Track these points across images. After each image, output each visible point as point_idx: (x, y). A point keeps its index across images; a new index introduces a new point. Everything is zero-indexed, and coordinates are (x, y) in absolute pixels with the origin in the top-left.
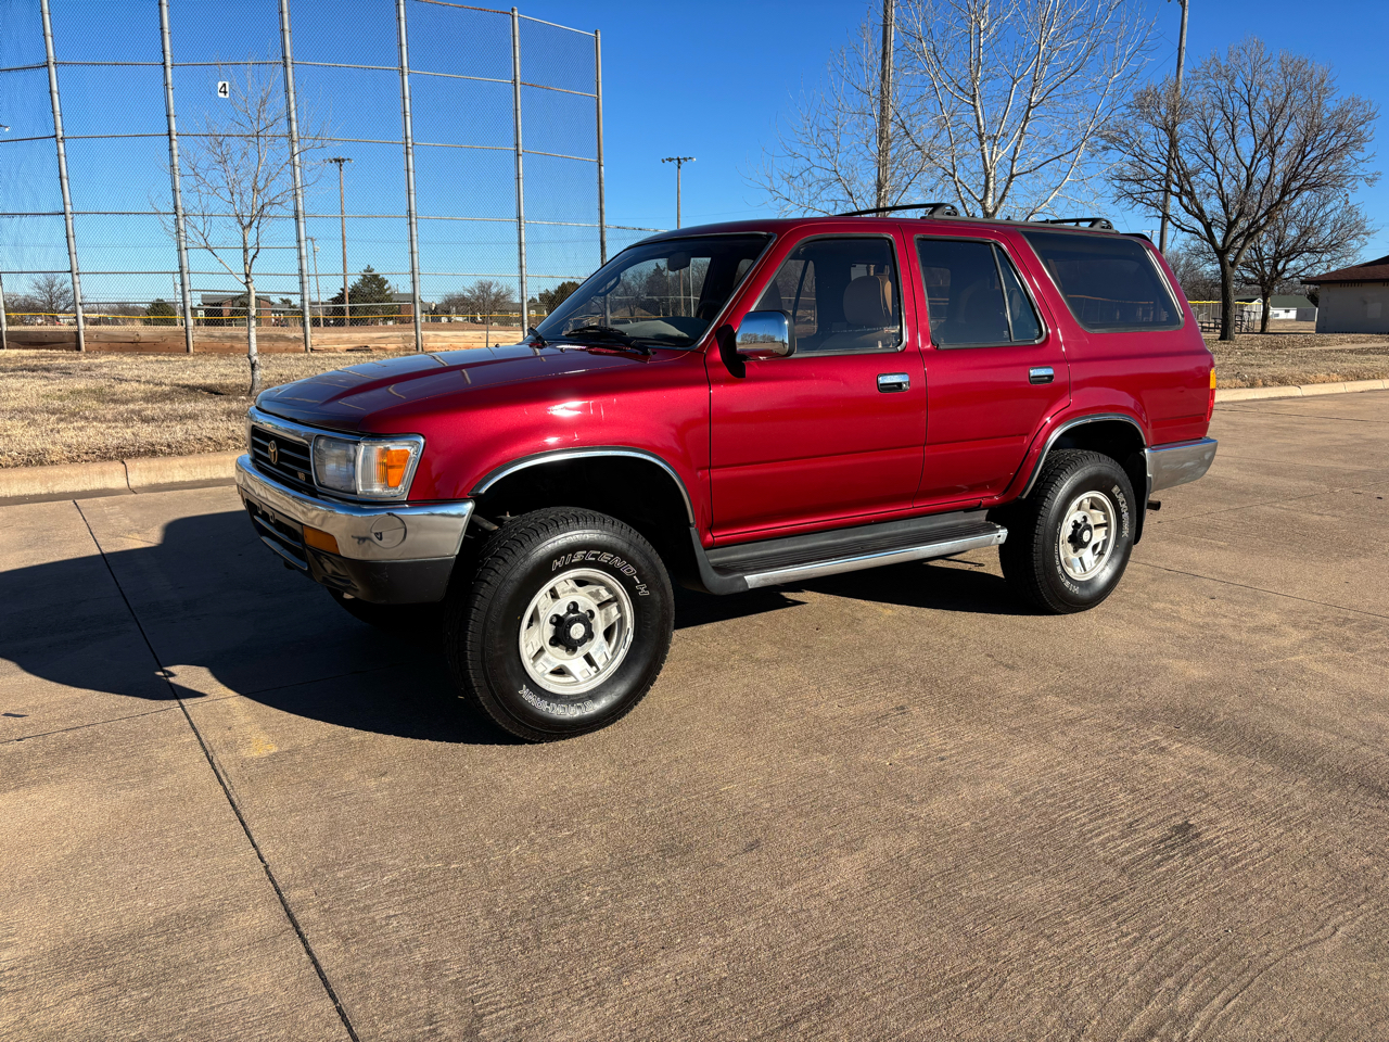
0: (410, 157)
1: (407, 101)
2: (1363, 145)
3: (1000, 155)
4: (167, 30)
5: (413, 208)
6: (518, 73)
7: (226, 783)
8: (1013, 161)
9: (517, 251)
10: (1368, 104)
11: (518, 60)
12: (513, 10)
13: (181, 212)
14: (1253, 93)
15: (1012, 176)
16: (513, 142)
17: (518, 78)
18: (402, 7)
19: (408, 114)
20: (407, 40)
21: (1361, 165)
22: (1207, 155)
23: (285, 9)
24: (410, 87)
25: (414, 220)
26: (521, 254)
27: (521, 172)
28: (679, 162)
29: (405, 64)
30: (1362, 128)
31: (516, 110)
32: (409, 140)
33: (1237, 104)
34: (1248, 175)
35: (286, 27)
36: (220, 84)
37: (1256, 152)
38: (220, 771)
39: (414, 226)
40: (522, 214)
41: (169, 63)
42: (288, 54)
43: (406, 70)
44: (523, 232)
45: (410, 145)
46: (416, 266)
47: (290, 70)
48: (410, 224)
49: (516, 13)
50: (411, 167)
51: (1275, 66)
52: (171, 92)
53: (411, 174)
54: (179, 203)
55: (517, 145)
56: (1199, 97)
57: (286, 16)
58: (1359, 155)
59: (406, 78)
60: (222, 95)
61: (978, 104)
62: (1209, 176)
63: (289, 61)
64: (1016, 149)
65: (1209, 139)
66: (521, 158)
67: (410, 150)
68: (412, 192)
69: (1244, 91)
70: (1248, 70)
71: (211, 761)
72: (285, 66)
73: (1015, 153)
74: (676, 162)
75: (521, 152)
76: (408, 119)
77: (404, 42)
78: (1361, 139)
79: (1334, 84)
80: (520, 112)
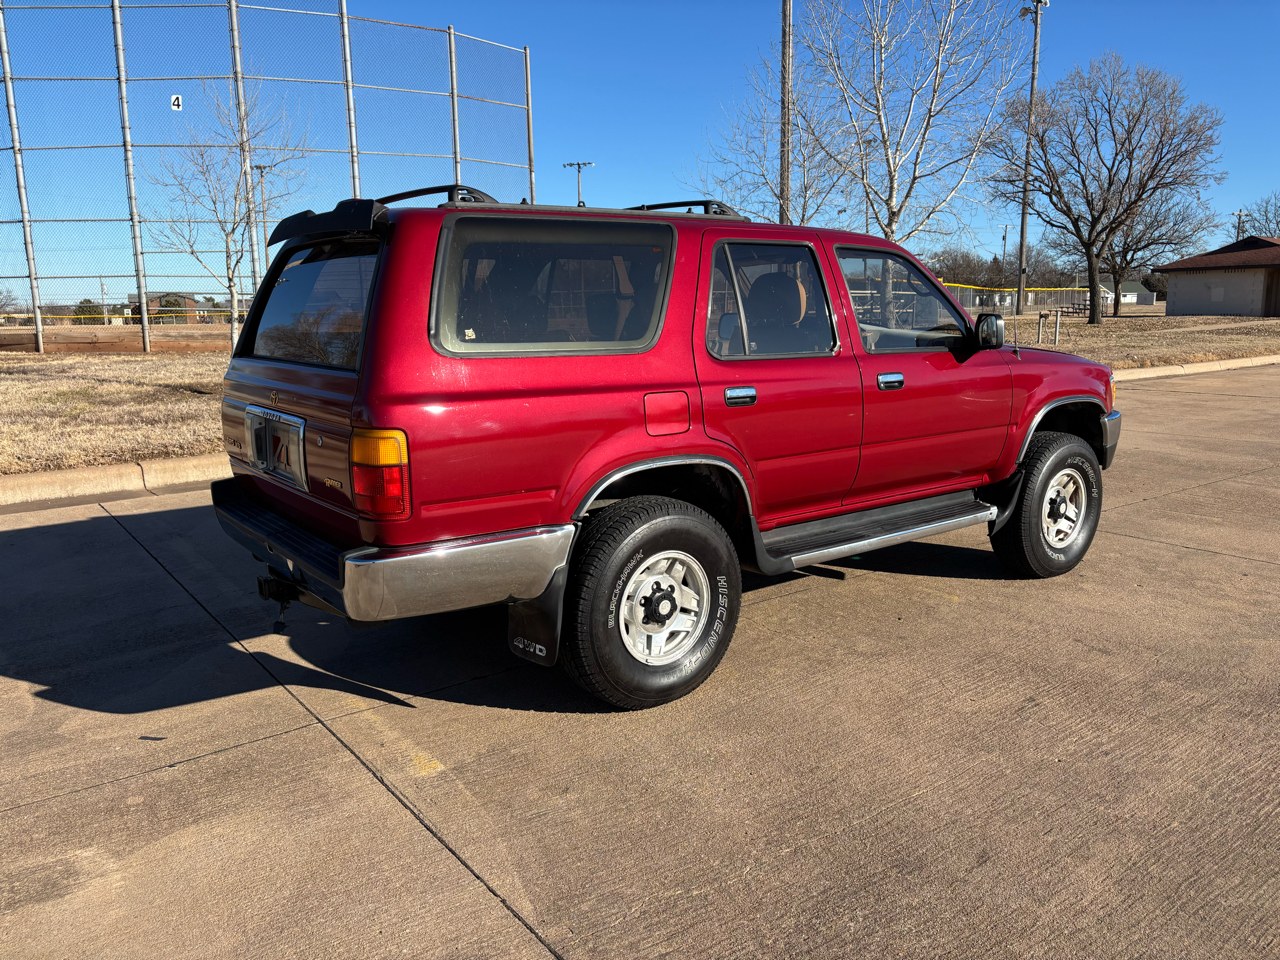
0: (356, 165)
1: (352, 113)
2: (1212, 147)
3: (904, 158)
4: (121, 47)
6: (455, 87)
7: (412, 807)
8: (915, 164)
10: (1214, 112)
11: (454, 75)
12: (449, 28)
13: (136, 219)
14: (1113, 102)
15: (915, 178)
16: (452, 150)
17: (455, 91)
18: (346, 26)
19: (353, 125)
20: (351, 56)
21: (1210, 166)
22: (1071, 158)
23: (235, 27)
24: (354, 100)
27: (459, 177)
28: (579, 167)
29: (350, 78)
30: (1209, 133)
31: (454, 120)
32: (355, 149)
33: (1099, 112)
34: (1110, 176)
35: (237, 44)
36: (174, 98)
37: (1117, 154)
38: (398, 793)
41: (123, 78)
42: (239, 69)
43: (350, 84)
45: (355, 154)
47: (240, 84)
49: (452, 31)
50: (357, 174)
51: (1132, 78)
52: (125, 105)
53: (357, 181)
54: (135, 211)
55: (455, 153)
56: (1068, 105)
57: (236, 33)
58: (1209, 157)
59: (351, 91)
60: (175, 108)
61: (881, 113)
62: (1074, 176)
63: (240, 76)
64: (918, 153)
65: (1073, 143)
66: (459, 165)
67: (355, 159)
69: (1105, 99)
70: (1108, 82)
71: (382, 782)
72: (236, 80)
73: (917, 158)
74: (577, 166)
75: (459, 160)
76: (353, 129)
77: (348, 57)
78: (1210, 141)
79: (1185, 94)
80: (457, 122)
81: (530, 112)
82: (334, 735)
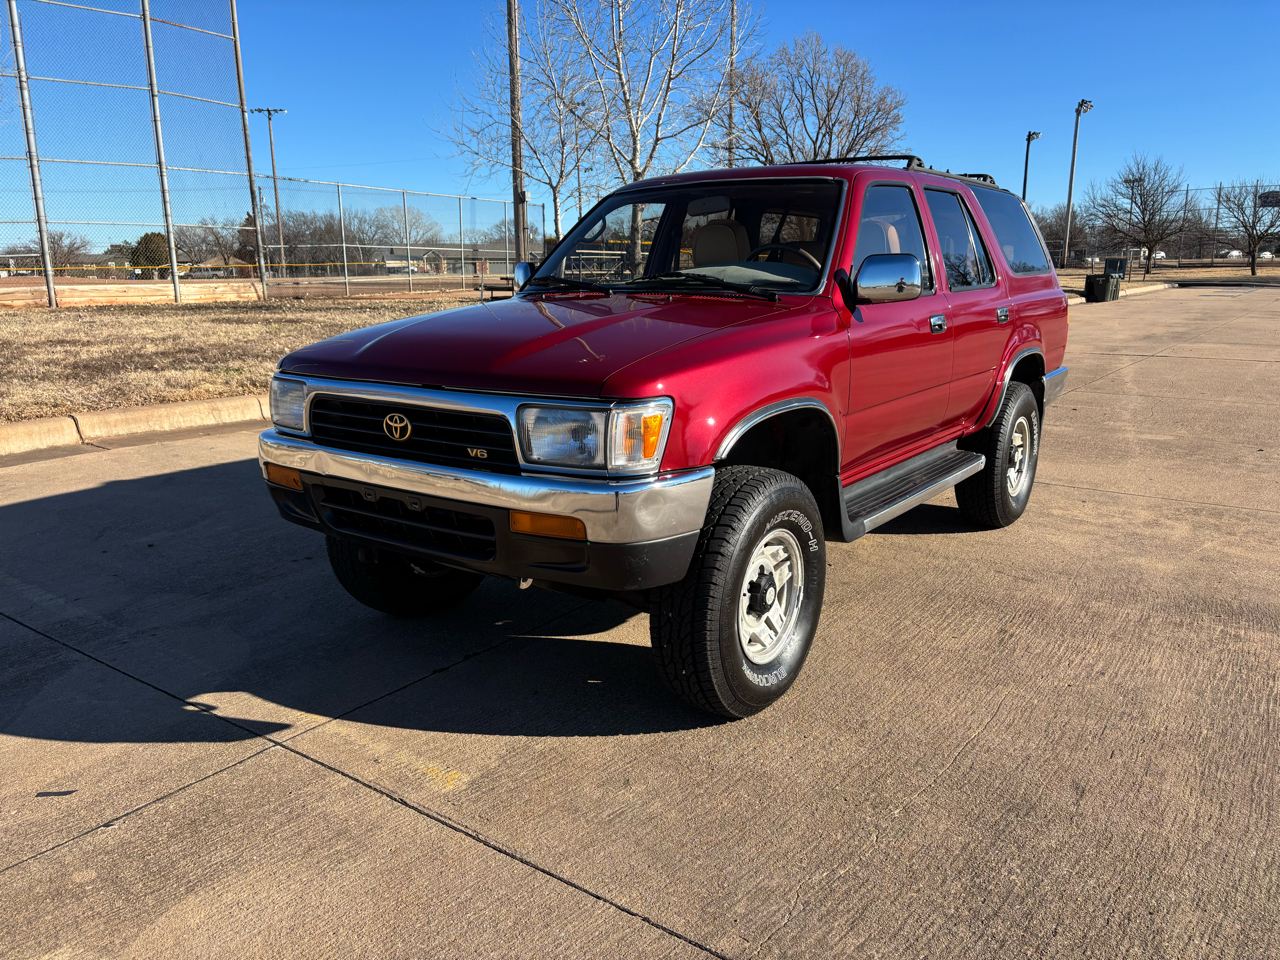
0: (26, 93)
1: (17, 30)
2: (898, 125)
3: (644, 120)
5: (33, 149)
6: (147, 8)
7: (463, 828)
8: (658, 126)
9: (161, 199)
10: (898, 93)
14: (814, 79)
15: (657, 140)
16: (147, 82)
17: (148, 13)
19: (19, 43)
21: (897, 142)
22: (779, 130)
24: (19, 15)
25: (35, 162)
26: (165, 202)
27: (158, 114)
28: (270, 114)
30: (895, 111)
31: (148, 47)
32: (23, 74)
33: (804, 89)
34: (815, 148)
37: (820, 128)
38: (435, 815)
39: (36, 169)
40: (163, 160)
44: (165, 179)
45: (24, 79)
46: (42, 213)
48: (32, 166)
50: (27, 103)
51: (829, 57)
53: (28, 111)
55: (151, 85)
56: (777, 80)
58: (896, 134)
61: (622, 73)
62: (782, 147)
64: (660, 115)
65: (782, 117)
66: (156, 99)
67: (25, 85)
68: (31, 131)
69: (808, 77)
70: (810, 59)
73: (659, 119)
74: (266, 113)
75: (156, 93)
78: (896, 119)
79: (872, 75)
80: (151, 50)
81: (238, 43)
82: (307, 757)
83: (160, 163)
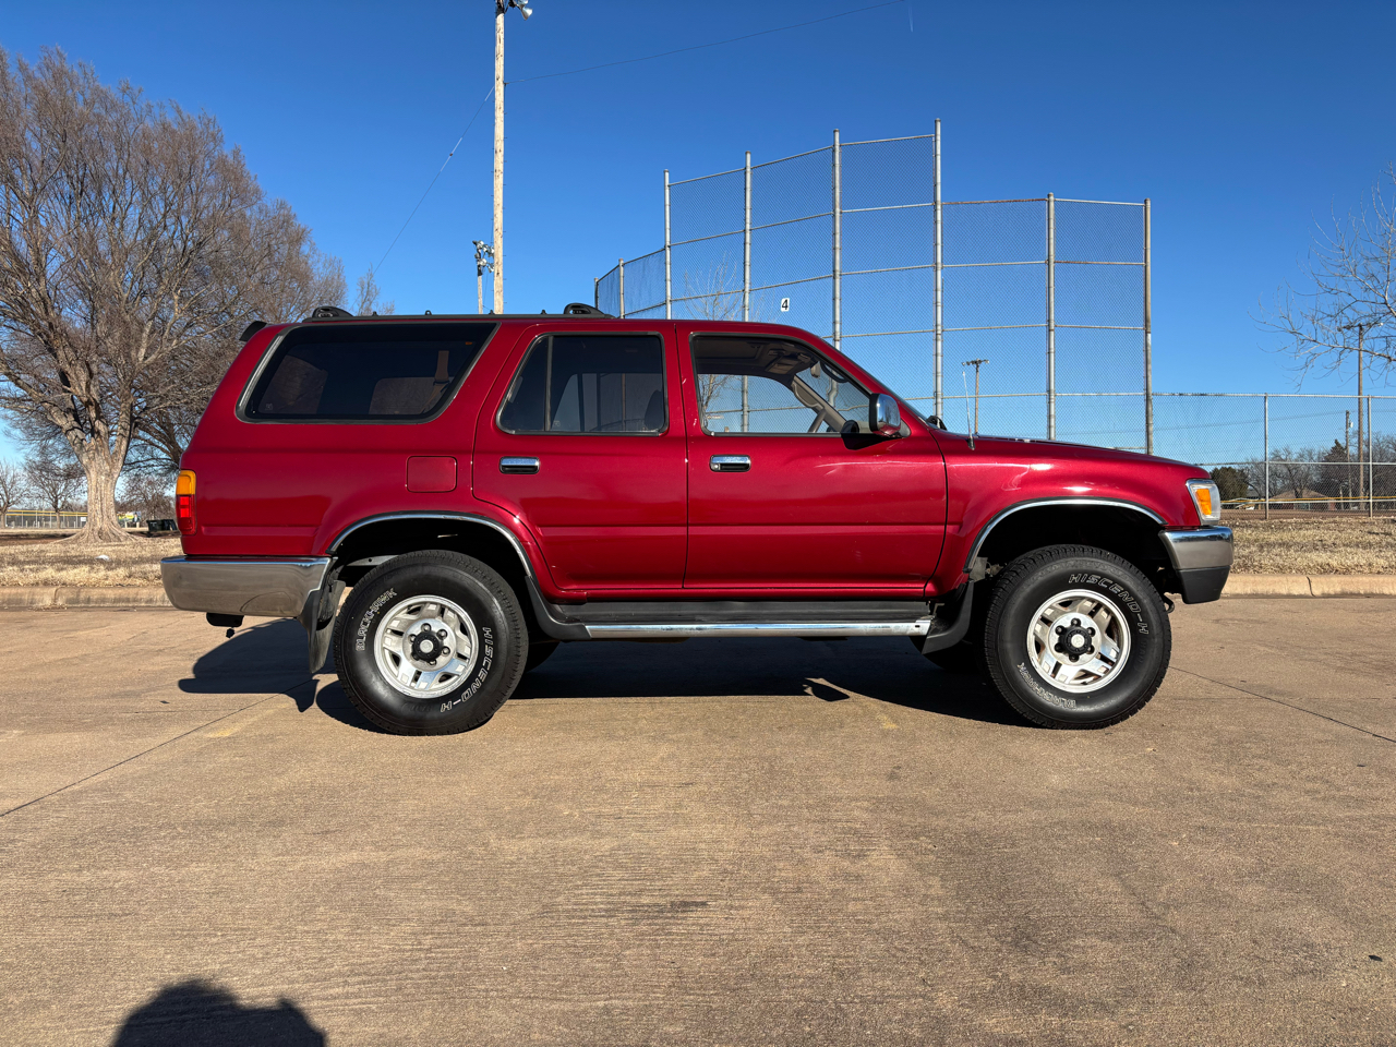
0: (939, 343)
1: (939, 293)
4: (748, 263)
5: (939, 389)
6: (1052, 253)
9: (1046, 424)
11: (1052, 241)
12: (1049, 196)
13: (746, 409)
16: (1045, 318)
17: (1052, 257)
18: (939, 212)
19: (939, 304)
20: (942, 239)
23: (838, 231)
24: (942, 280)
25: (939, 400)
26: (1050, 427)
27: (1052, 346)
28: (1361, 329)
29: (939, 260)
31: (1049, 287)
32: (939, 328)
35: (838, 245)
36: (783, 300)
39: (939, 406)
40: (1052, 387)
41: (747, 290)
42: (838, 268)
43: (940, 266)
44: (1052, 405)
45: (939, 332)
47: (838, 281)
48: (936, 404)
49: (1052, 198)
52: (747, 312)
54: (746, 402)
55: (1049, 321)
57: (838, 236)
59: (939, 273)
60: (783, 310)
63: (838, 273)
66: (1052, 333)
67: (939, 337)
68: (940, 374)
72: (834, 278)
74: (1357, 329)
75: (1053, 328)
76: (939, 309)
77: (939, 241)
80: (1052, 290)
81: (1149, 268)
83: (1049, 391)
